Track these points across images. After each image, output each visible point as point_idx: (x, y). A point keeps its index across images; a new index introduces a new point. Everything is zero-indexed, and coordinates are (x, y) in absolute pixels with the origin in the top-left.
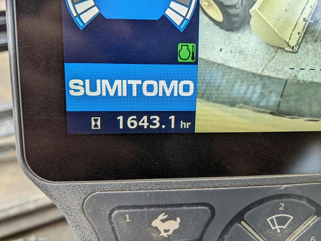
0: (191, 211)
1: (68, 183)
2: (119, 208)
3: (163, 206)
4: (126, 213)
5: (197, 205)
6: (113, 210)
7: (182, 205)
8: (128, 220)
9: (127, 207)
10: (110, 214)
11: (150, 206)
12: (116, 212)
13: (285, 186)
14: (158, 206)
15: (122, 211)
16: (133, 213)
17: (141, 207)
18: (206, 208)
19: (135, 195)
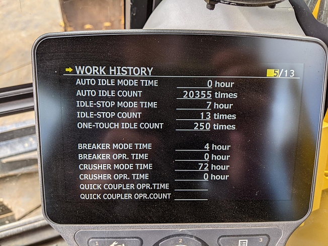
0: (130, 241)
1: (67, 225)
2: (92, 238)
3: (115, 238)
4: (96, 241)
5: (133, 238)
6: (89, 239)
7: (125, 238)
8: (97, 244)
9: (97, 238)
10: (88, 241)
11: (108, 238)
12: (91, 240)
13: (181, 230)
14: (113, 238)
15: (94, 240)
16: (99, 241)
17: (104, 238)
18: (138, 240)
19: (101, 232)
